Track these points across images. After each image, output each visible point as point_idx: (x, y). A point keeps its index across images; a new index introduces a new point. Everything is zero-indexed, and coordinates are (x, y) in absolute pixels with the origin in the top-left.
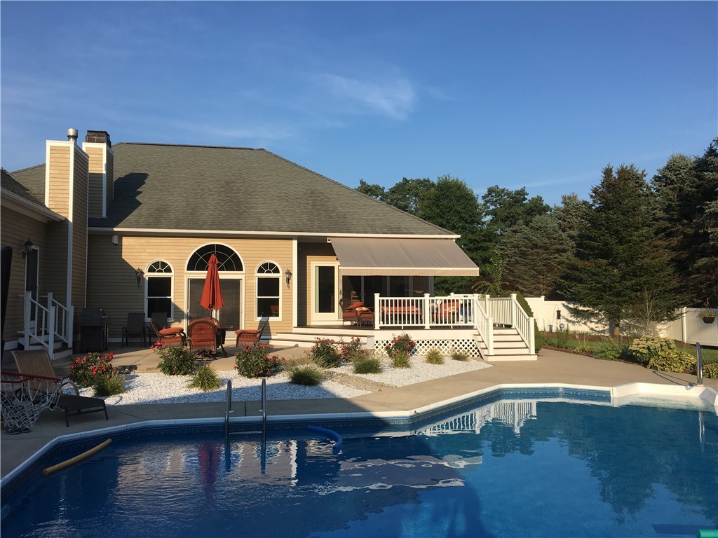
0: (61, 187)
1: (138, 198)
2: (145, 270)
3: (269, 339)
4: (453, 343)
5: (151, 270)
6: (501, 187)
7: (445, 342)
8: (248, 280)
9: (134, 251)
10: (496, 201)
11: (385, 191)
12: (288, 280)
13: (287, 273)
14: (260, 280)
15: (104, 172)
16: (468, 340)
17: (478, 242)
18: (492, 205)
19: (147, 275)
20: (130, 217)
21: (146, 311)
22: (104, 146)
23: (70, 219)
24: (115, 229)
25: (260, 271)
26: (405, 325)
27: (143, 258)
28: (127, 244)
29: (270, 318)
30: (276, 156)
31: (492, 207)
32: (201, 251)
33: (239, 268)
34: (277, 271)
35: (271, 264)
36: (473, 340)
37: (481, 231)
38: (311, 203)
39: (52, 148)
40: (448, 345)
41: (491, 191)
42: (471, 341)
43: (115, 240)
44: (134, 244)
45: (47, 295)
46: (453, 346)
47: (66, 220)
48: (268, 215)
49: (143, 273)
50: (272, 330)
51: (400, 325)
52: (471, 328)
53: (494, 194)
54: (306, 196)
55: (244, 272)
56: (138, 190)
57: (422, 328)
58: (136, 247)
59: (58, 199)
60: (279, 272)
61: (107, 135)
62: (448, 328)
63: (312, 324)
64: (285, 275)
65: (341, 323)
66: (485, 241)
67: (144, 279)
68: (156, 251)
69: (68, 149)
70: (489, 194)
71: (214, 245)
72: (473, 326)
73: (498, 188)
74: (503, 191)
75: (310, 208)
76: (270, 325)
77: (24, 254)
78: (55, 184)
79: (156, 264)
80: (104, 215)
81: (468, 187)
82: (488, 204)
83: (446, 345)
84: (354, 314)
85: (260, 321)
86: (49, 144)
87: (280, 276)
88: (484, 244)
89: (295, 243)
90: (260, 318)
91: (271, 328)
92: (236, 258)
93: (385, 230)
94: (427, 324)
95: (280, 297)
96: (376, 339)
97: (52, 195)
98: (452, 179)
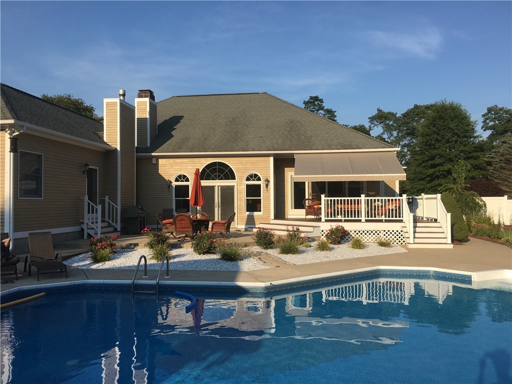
0: (113, 129)
1: (173, 133)
2: (173, 180)
3: (253, 228)
4: (385, 233)
5: (177, 180)
6: (500, 106)
7: (378, 232)
8: (239, 186)
9: (166, 168)
10: (495, 118)
11: (397, 116)
12: (267, 185)
13: (266, 181)
14: (248, 186)
15: (148, 117)
16: (397, 231)
17: (469, 153)
18: (491, 121)
19: (174, 184)
20: (164, 145)
21: (174, 207)
22: (147, 100)
23: (119, 149)
24: (153, 154)
25: (248, 179)
26: (345, 219)
27: (171, 172)
28: (161, 163)
29: (255, 212)
30: (273, 97)
31: (491, 124)
32: (208, 167)
33: (233, 178)
34: (259, 179)
35: (255, 174)
36: (402, 231)
37: (473, 144)
38: (288, 129)
39: (108, 104)
40: (380, 234)
41: (490, 110)
42: (399, 231)
43: (154, 161)
44: (166, 163)
45: (105, 197)
46: (385, 235)
47: (116, 149)
48: (254, 139)
49: (171, 182)
50: (256, 222)
51: (341, 219)
52: (401, 221)
53: (493, 112)
54: (287, 124)
55: (236, 180)
56: (174, 127)
57: (360, 221)
58: (167, 165)
59: (111, 136)
60: (260, 180)
61: (151, 92)
62: (381, 221)
63: (289, 217)
64: (264, 182)
65: (304, 217)
66: (477, 151)
67: (172, 186)
68: (179, 167)
69: (115, 103)
70: (488, 113)
71: (216, 162)
72: (402, 220)
73: (497, 107)
74: (501, 109)
75: (286, 133)
76: (255, 218)
77: (84, 172)
78: (109, 126)
79: (180, 176)
80: (149, 145)
81: (463, 108)
82: (488, 121)
83: (378, 234)
84: (312, 210)
85: (248, 215)
86: (106, 101)
87: (262, 183)
88: (475, 154)
89: (272, 159)
90: (248, 213)
91: (255, 220)
92: (231, 171)
93: (339, 147)
94: (363, 219)
95: (262, 197)
96: (321, 229)
97: (108, 134)
98: (448, 103)
